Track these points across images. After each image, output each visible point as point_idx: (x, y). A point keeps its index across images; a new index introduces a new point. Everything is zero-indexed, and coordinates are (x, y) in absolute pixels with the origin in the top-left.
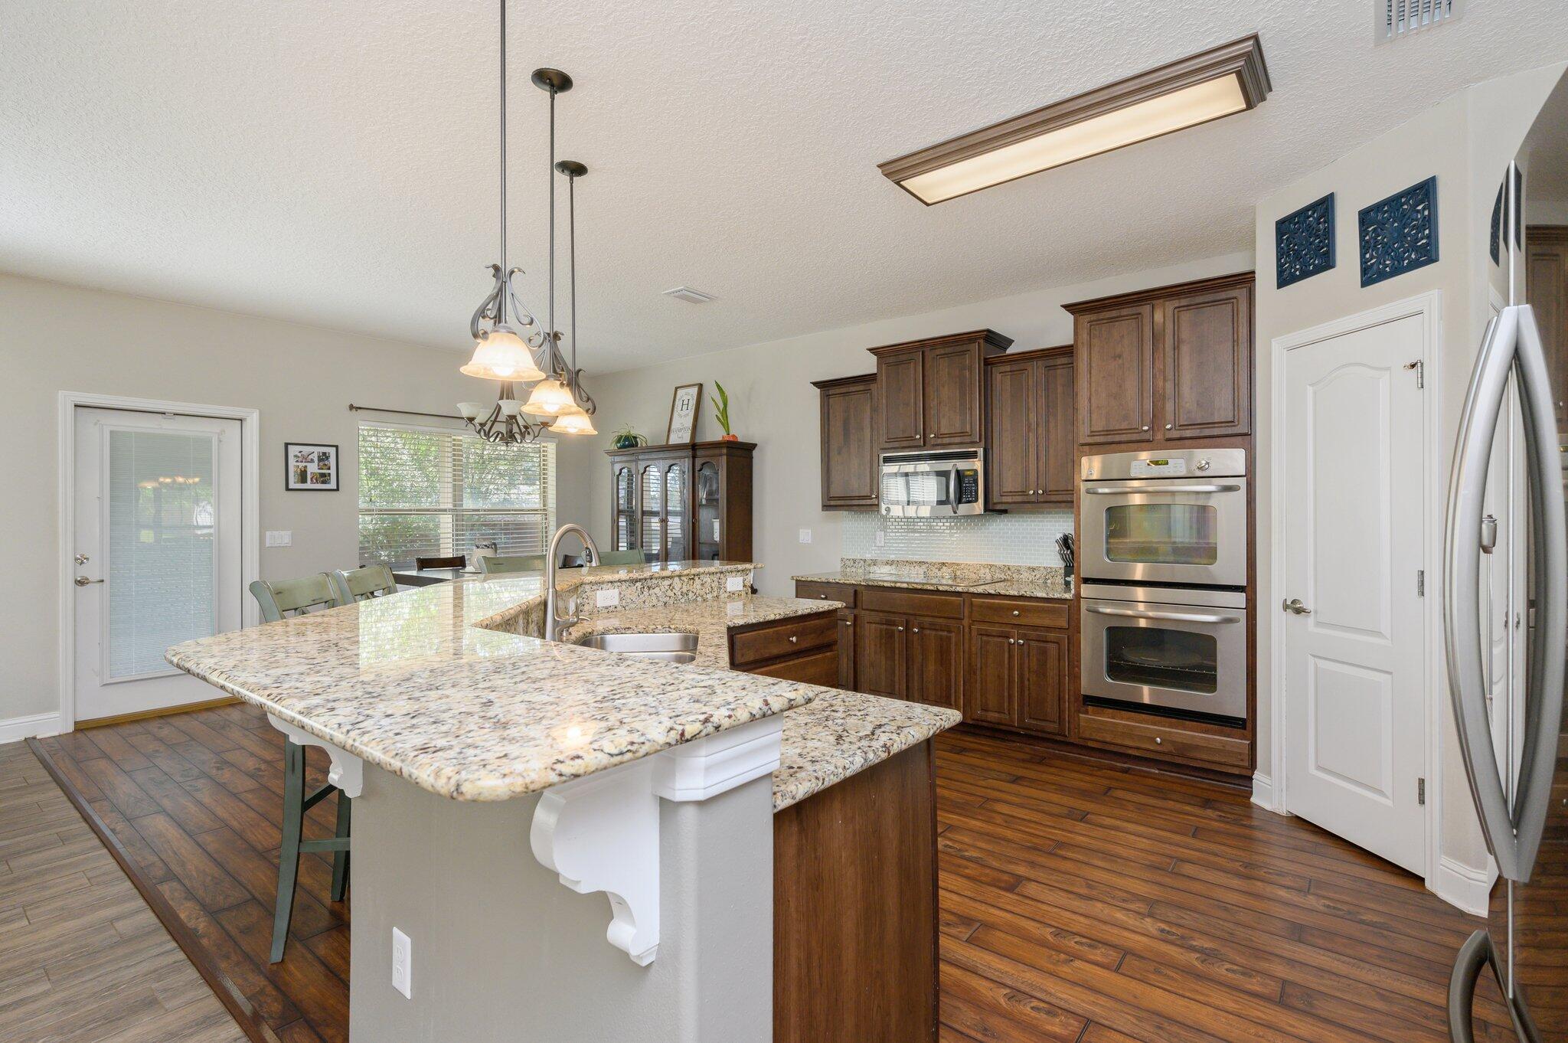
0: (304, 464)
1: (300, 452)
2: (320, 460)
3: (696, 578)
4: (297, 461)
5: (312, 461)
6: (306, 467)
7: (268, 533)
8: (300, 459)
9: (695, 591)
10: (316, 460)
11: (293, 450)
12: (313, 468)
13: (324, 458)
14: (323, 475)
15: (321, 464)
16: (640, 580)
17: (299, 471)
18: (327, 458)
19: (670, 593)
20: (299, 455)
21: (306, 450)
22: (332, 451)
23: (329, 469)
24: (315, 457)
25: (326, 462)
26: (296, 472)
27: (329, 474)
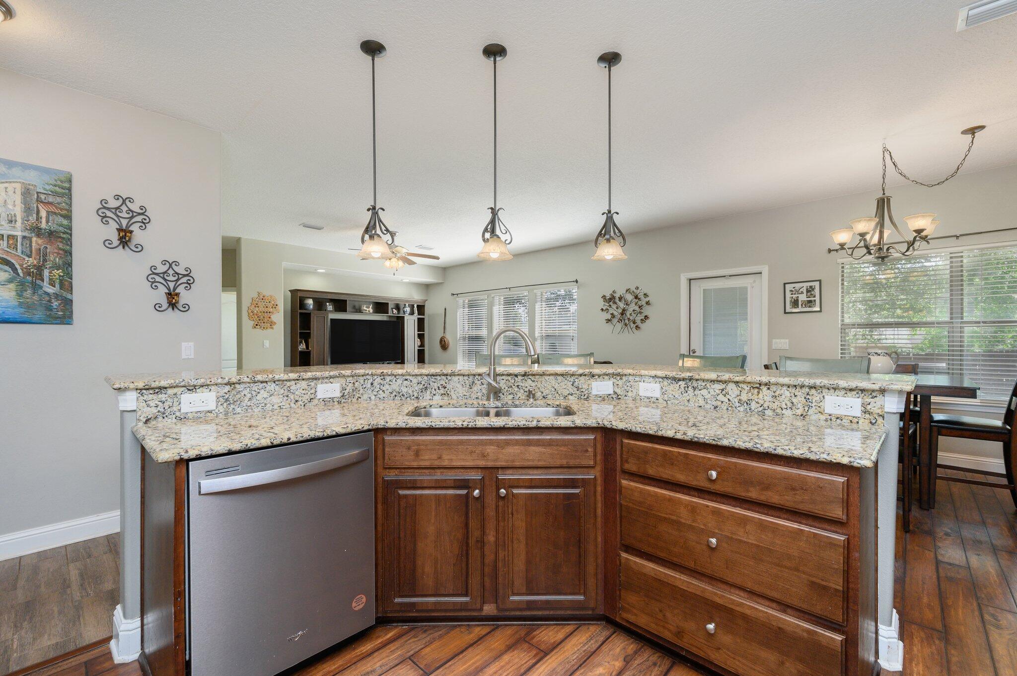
0: (796, 295)
1: (794, 288)
2: (808, 291)
3: (764, 389)
4: (792, 294)
5: (802, 293)
6: (798, 297)
7: (774, 341)
8: (794, 292)
9: (761, 402)
10: (805, 292)
11: (788, 287)
12: (803, 298)
13: (810, 290)
14: (810, 302)
15: (809, 294)
16: (684, 379)
17: (793, 300)
18: (813, 290)
19: (721, 397)
20: (793, 290)
21: (798, 286)
22: (817, 284)
23: (815, 297)
24: (805, 289)
25: (812, 293)
26: (791, 301)
27: (815, 300)
